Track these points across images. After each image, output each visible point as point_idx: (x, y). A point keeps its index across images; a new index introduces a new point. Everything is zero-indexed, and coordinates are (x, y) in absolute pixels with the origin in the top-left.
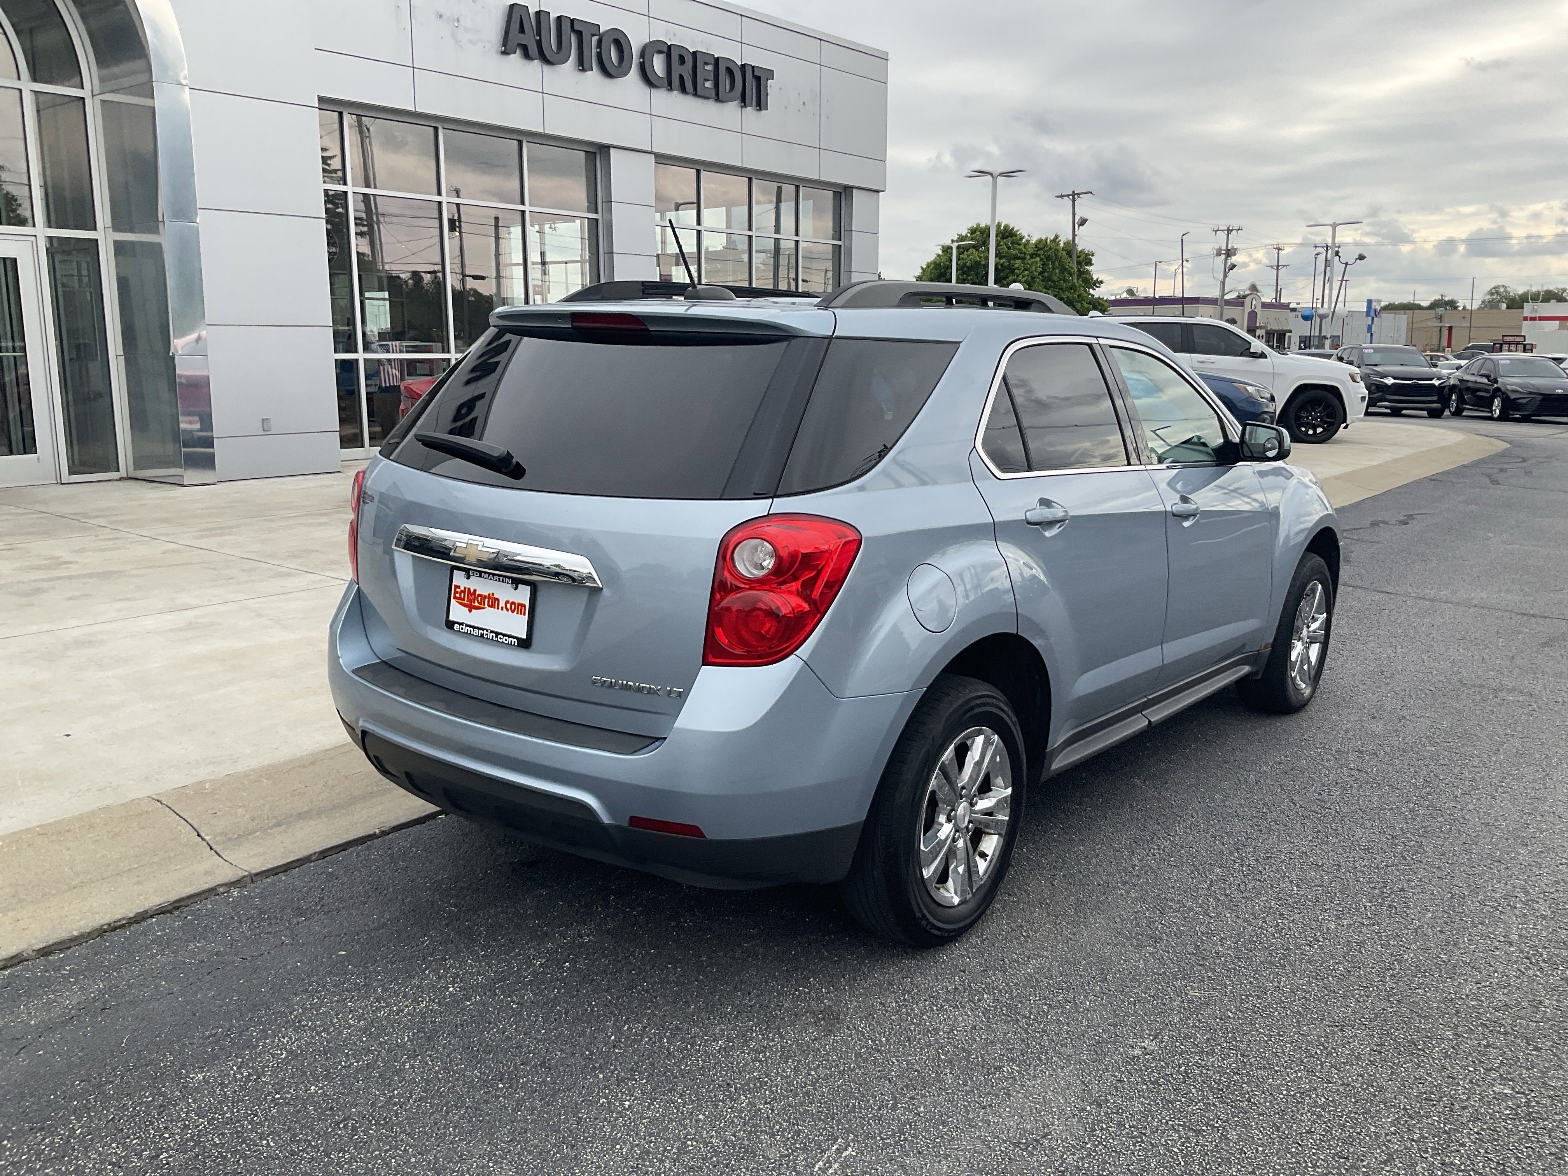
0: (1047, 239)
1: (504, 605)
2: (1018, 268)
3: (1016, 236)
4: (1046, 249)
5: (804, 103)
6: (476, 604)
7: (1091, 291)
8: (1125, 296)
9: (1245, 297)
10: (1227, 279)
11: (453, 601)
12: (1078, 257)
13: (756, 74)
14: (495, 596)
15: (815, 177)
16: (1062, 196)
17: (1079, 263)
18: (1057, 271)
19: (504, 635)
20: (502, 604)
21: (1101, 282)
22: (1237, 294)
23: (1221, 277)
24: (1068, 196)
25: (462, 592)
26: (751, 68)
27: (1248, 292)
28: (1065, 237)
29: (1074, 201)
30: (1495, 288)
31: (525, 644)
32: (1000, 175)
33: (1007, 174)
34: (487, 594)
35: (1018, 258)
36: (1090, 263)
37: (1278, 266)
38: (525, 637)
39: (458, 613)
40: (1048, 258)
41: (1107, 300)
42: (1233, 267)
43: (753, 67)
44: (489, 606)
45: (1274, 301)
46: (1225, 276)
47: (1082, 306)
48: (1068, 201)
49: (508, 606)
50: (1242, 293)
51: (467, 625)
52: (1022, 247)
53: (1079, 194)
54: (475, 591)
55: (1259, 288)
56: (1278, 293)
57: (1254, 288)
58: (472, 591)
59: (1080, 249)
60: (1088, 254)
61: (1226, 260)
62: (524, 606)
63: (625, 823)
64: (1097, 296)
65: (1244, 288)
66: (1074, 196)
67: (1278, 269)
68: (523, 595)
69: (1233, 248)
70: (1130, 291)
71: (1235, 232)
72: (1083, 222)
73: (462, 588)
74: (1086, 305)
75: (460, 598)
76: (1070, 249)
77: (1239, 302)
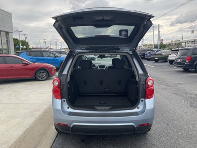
0: (22, 40)
7: (29, 47)
10: (45, 45)
18: (24, 44)
28: (24, 40)
29: (25, 35)
32: (20, 31)
35: (18, 43)
40: (22, 43)
52: (18, 41)
56: (51, 47)
59: (26, 41)
61: (45, 43)
63: (138, 126)
70: (32, 47)
77: (47, 48)
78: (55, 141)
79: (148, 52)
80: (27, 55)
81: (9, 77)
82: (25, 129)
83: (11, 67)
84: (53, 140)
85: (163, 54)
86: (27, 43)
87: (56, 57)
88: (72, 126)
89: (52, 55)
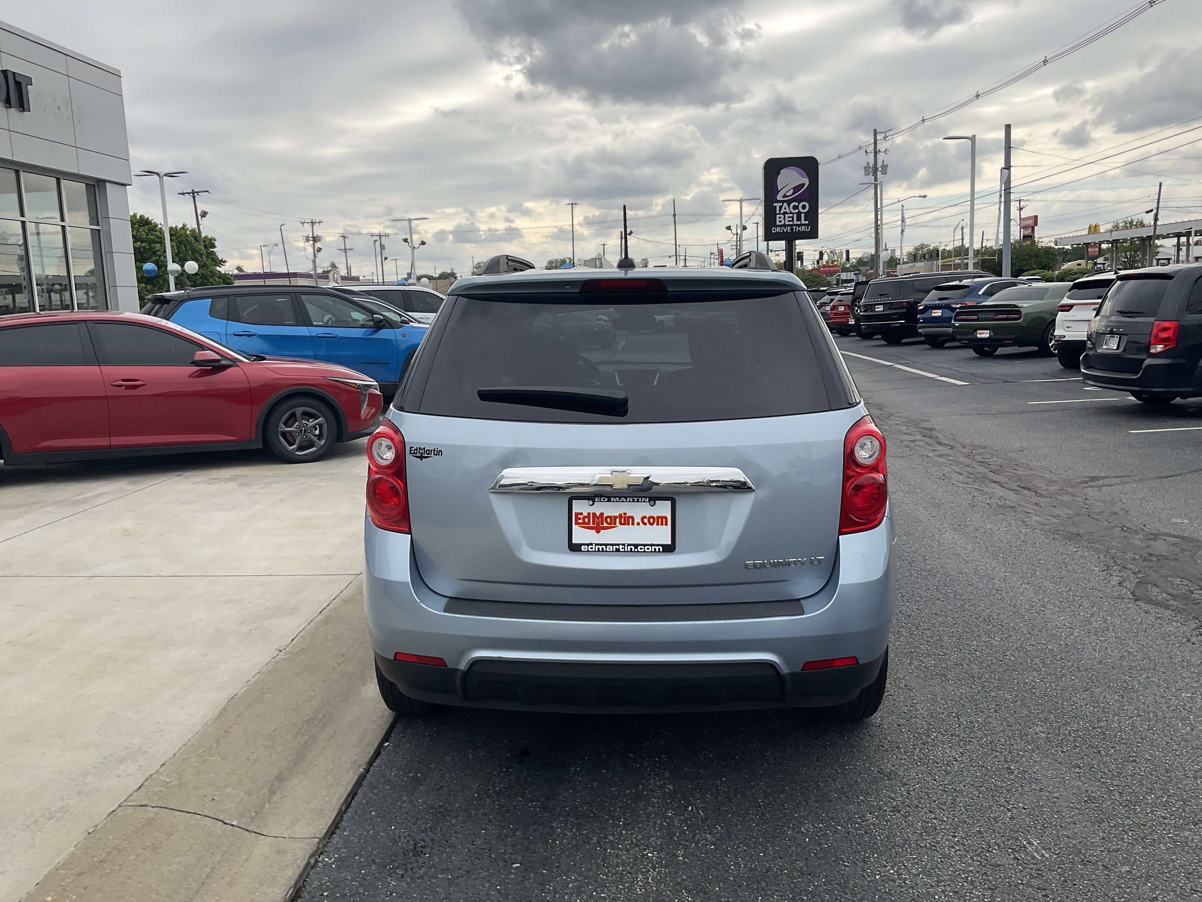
0: (176, 227)
1: (640, 521)
2: (159, 251)
3: (151, 224)
4: (178, 235)
5: (59, 108)
6: (605, 524)
7: (218, 268)
8: (236, 272)
9: (328, 272)
10: (317, 259)
11: (574, 527)
12: (204, 241)
13: (17, 79)
14: (628, 515)
15: (75, 171)
16: (183, 194)
17: (205, 246)
18: (190, 252)
19: (645, 545)
20: (638, 519)
21: (225, 261)
22: (323, 270)
23: (312, 258)
24: (189, 193)
25: (584, 517)
26: (12, 74)
27: (330, 269)
28: (192, 225)
29: (194, 198)
30: (478, 264)
31: (669, 549)
32: (165, 175)
33: (170, 175)
34: (617, 515)
35: (157, 243)
36: (214, 246)
37: (345, 249)
38: (670, 543)
39: (580, 535)
40: (180, 242)
41: (231, 275)
42: (319, 250)
43: (14, 73)
44: (621, 524)
45: (346, 275)
46: (315, 256)
47: (215, 280)
48: (189, 197)
49: (646, 520)
50: (326, 269)
51: (596, 545)
52: (158, 233)
53: (197, 192)
54: (602, 514)
55: (337, 265)
56: (349, 269)
57: (333, 266)
58: (598, 514)
59: (203, 235)
60: (210, 240)
61: (314, 244)
62: (666, 518)
63: (798, 669)
64: (223, 272)
65: (328, 265)
66: (194, 194)
67: (345, 252)
68: (663, 509)
69: (317, 236)
70: (239, 269)
71: (317, 224)
72: (204, 214)
73: (585, 514)
74: (217, 280)
75: (584, 523)
76: (196, 235)
77: (325, 276)
78: (377, 754)
79: (932, 297)
80: (212, 312)
81: (117, 441)
82: (224, 695)
83: (131, 384)
84: (372, 750)
85: (1025, 305)
86: (210, 243)
87: (381, 324)
88: (463, 666)
89: (358, 316)
